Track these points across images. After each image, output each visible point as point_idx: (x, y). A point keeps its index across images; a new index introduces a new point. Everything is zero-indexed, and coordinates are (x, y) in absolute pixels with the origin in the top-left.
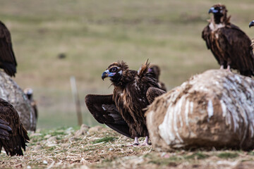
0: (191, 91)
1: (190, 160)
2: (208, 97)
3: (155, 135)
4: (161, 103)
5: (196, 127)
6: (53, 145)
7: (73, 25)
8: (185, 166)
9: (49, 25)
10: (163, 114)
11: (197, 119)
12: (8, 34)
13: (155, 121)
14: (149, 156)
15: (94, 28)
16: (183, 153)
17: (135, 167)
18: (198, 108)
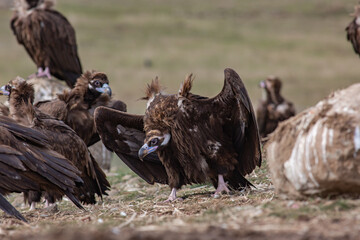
0: (330, 113)
1: (329, 211)
2: (354, 122)
3: (279, 176)
4: (287, 131)
5: (337, 165)
6: (134, 190)
7: (163, 19)
8: (321, 221)
9: (130, 19)
10: (291, 146)
11: (338, 153)
12: (72, 32)
13: (278, 156)
14: (270, 206)
15: (193, 23)
16: (319, 202)
17: (249, 221)
18: (339, 137)
